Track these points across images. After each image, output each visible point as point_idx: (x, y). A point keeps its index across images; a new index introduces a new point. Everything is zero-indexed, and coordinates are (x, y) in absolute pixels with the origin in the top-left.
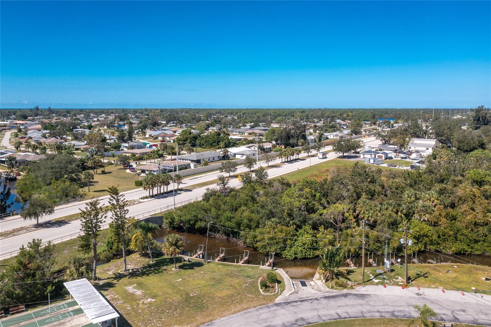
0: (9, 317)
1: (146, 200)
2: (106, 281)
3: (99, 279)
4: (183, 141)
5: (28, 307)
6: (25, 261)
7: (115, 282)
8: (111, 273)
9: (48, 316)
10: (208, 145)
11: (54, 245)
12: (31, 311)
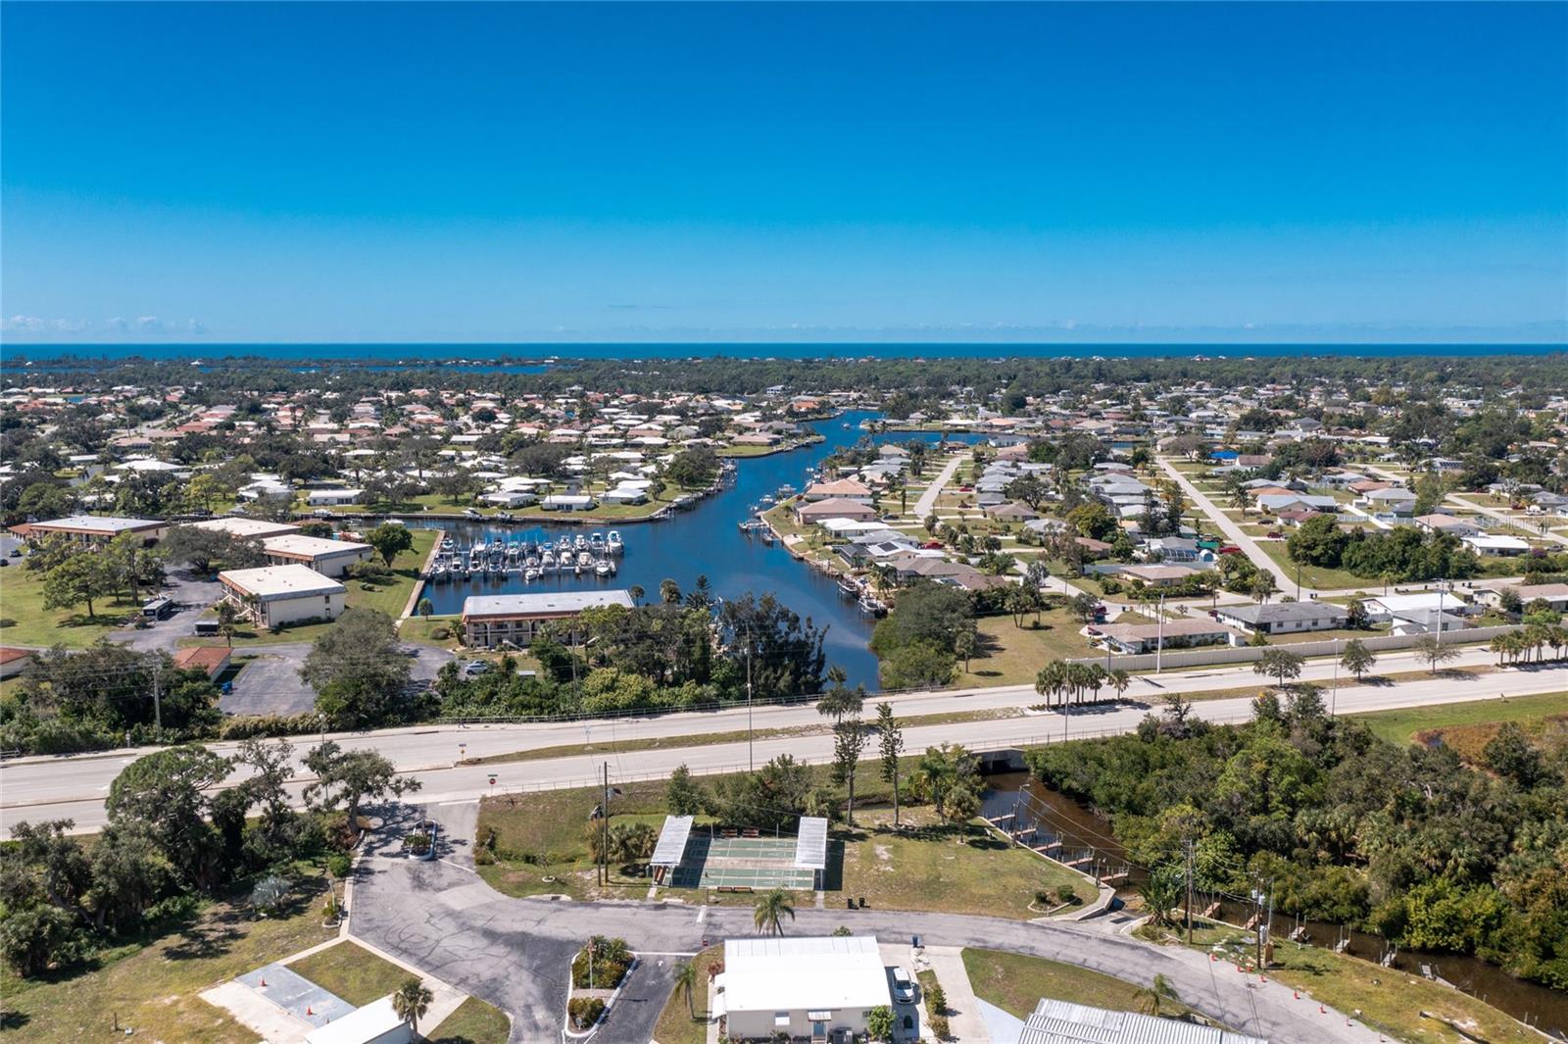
0: (741, 839)
1: (1038, 712)
2: (862, 831)
3: (856, 826)
4: (1305, 548)
5: (762, 834)
6: (767, 779)
7: (872, 835)
8: (877, 822)
9: (775, 849)
10: (1369, 569)
11: (811, 767)
12: (763, 840)
